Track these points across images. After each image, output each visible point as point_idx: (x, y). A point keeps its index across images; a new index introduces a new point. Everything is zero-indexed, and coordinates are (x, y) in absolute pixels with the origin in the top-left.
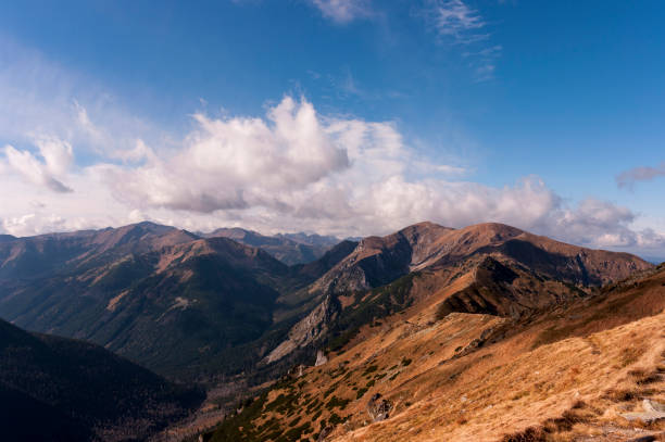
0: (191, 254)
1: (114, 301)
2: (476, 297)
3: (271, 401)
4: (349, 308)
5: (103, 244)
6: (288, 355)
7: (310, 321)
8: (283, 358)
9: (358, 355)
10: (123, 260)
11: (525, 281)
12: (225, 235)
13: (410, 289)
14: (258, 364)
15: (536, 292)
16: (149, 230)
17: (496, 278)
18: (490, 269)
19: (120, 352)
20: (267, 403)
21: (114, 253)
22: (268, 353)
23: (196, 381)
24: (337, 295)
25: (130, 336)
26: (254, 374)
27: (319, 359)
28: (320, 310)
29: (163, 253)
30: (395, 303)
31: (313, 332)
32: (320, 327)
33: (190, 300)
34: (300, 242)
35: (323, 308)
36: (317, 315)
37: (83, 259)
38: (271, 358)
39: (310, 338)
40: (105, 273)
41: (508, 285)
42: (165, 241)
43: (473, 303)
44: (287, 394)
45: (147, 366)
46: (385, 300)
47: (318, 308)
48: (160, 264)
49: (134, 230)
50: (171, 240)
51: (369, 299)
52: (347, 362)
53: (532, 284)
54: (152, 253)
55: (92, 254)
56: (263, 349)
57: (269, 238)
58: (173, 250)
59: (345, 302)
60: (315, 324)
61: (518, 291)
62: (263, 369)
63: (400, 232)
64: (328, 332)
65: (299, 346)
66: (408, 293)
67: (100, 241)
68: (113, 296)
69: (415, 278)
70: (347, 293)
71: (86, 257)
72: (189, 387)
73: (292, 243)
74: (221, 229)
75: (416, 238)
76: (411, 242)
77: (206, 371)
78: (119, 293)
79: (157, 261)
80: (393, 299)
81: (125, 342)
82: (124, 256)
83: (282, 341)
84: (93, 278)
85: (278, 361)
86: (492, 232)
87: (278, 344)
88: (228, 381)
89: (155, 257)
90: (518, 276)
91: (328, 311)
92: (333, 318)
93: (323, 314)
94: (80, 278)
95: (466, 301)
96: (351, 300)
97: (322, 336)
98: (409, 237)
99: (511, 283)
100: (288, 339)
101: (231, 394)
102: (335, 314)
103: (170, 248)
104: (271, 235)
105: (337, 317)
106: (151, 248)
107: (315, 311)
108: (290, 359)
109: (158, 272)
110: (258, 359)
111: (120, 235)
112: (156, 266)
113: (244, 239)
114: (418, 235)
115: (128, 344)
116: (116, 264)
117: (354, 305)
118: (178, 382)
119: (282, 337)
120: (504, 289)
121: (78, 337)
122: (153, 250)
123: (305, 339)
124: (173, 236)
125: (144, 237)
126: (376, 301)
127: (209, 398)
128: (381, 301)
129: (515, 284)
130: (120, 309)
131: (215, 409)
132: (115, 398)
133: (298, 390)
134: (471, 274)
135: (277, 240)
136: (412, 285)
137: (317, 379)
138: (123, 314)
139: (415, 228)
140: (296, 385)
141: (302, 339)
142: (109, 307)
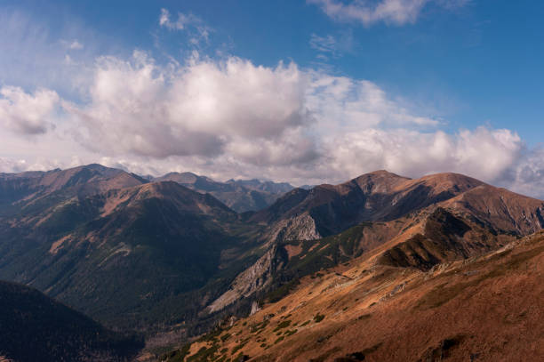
0: (139, 197)
1: (56, 244)
2: (419, 250)
3: (192, 354)
4: (296, 258)
5: (49, 187)
6: (231, 305)
7: (255, 271)
8: (225, 308)
9: (284, 308)
10: (68, 203)
11: (477, 234)
12: (175, 179)
13: (359, 240)
14: (200, 314)
15: (488, 246)
16: (97, 173)
17: (446, 231)
18: (439, 220)
19: (59, 298)
20: (188, 356)
21: (60, 196)
22: (210, 302)
23: (135, 329)
24: (284, 245)
25: (70, 281)
26: (195, 323)
27: (253, 310)
28: (266, 259)
29: (109, 196)
30: (344, 254)
31: (257, 282)
32: (264, 277)
33: (134, 245)
34: (253, 189)
35: (269, 258)
36: (263, 264)
37: (28, 201)
38: (214, 307)
39: (255, 288)
40: (49, 216)
41: (459, 238)
42: (112, 185)
43: (416, 256)
44: (209, 347)
45: (86, 313)
46: (334, 250)
47: (264, 257)
48: (106, 207)
49: (81, 172)
50: (118, 183)
51: (318, 248)
52: (272, 315)
53: (484, 238)
54: (98, 196)
55: (38, 195)
56: (206, 299)
57: (221, 184)
58: (119, 194)
59: (292, 251)
60: (260, 274)
61: (468, 244)
62: (205, 319)
63: (353, 181)
64: (273, 282)
65: (242, 297)
66: (358, 244)
67: (47, 182)
68: (56, 239)
69: (366, 228)
70: (295, 243)
71: (32, 199)
72: (127, 335)
73: (245, 190)
74: (171, 173)
75: (370, 187)
76: (365, 191)
77: (146, 319)
78: (62, 237)
79: (102, 204)
80: (341, 249)
81: (66, 286)
82: (69, 199)
83: (226, 290)
84: (38, 220)
85: (220, 311)
86: (450, 183)
87: (221, 294)
88: (167, 330)
89: (100, 201)
90: (470, 229)
91: (274, 260)
92: (279, 268)
93: (269, 263)
94: (24, 220)
95: (408, 253)
96: (299, 250)
97: (267, 286)
98: (363, 186)
99: (462, 236)
100: (231, 288)
101: (169, 344)
102: (282, 264)
103: (116, 191)
104: (224, 181)
105: (283, 267)
106: (97, 191)
107: (261, 261)
108: (233, 310)
109: (103, 215)
110: (200, 308)
111: (67, 177)
112: (101, 210)
113: (195, 184)
114: (373, 184)
115: (69, 289)
116: (61, 206)
117: (301, 255)
118: (116, 329)
119: (227, 286)
120: (454, 243)
121: (18, 280)
122: (100, 193)
123: (249, 289)
124: (121, 179)
125: (92, 179)
126: (324, 253)
127: (147, 346)
128: (328, 252)
129: (467, 237)
130: (62, 252)
131: (151, 359)
132: (49, 344)
133: (221, 343)
134: (420, 225)
135: (230, 187)
136: (362, 235)
137: (241, 332)
138: (66, 258)
139: (369, 176)
140: (219, 337)
141: (245, 290)
142: (51, 251)
